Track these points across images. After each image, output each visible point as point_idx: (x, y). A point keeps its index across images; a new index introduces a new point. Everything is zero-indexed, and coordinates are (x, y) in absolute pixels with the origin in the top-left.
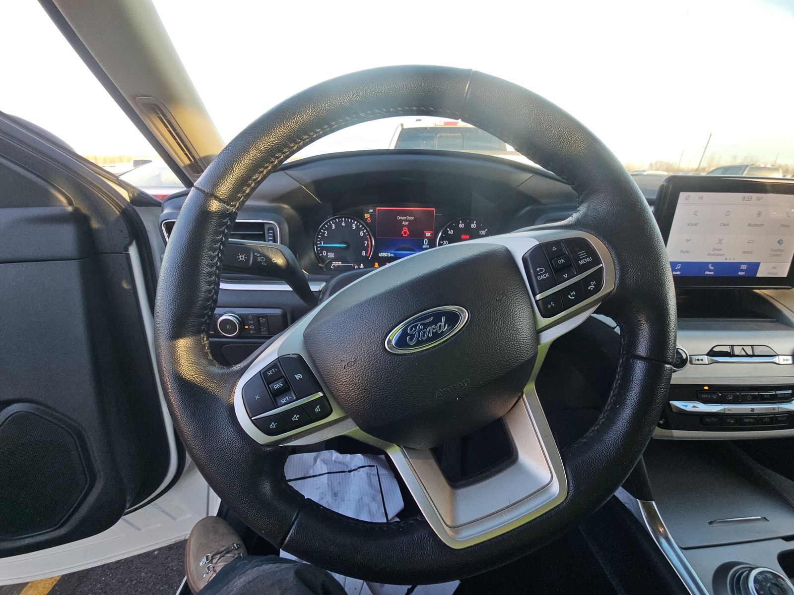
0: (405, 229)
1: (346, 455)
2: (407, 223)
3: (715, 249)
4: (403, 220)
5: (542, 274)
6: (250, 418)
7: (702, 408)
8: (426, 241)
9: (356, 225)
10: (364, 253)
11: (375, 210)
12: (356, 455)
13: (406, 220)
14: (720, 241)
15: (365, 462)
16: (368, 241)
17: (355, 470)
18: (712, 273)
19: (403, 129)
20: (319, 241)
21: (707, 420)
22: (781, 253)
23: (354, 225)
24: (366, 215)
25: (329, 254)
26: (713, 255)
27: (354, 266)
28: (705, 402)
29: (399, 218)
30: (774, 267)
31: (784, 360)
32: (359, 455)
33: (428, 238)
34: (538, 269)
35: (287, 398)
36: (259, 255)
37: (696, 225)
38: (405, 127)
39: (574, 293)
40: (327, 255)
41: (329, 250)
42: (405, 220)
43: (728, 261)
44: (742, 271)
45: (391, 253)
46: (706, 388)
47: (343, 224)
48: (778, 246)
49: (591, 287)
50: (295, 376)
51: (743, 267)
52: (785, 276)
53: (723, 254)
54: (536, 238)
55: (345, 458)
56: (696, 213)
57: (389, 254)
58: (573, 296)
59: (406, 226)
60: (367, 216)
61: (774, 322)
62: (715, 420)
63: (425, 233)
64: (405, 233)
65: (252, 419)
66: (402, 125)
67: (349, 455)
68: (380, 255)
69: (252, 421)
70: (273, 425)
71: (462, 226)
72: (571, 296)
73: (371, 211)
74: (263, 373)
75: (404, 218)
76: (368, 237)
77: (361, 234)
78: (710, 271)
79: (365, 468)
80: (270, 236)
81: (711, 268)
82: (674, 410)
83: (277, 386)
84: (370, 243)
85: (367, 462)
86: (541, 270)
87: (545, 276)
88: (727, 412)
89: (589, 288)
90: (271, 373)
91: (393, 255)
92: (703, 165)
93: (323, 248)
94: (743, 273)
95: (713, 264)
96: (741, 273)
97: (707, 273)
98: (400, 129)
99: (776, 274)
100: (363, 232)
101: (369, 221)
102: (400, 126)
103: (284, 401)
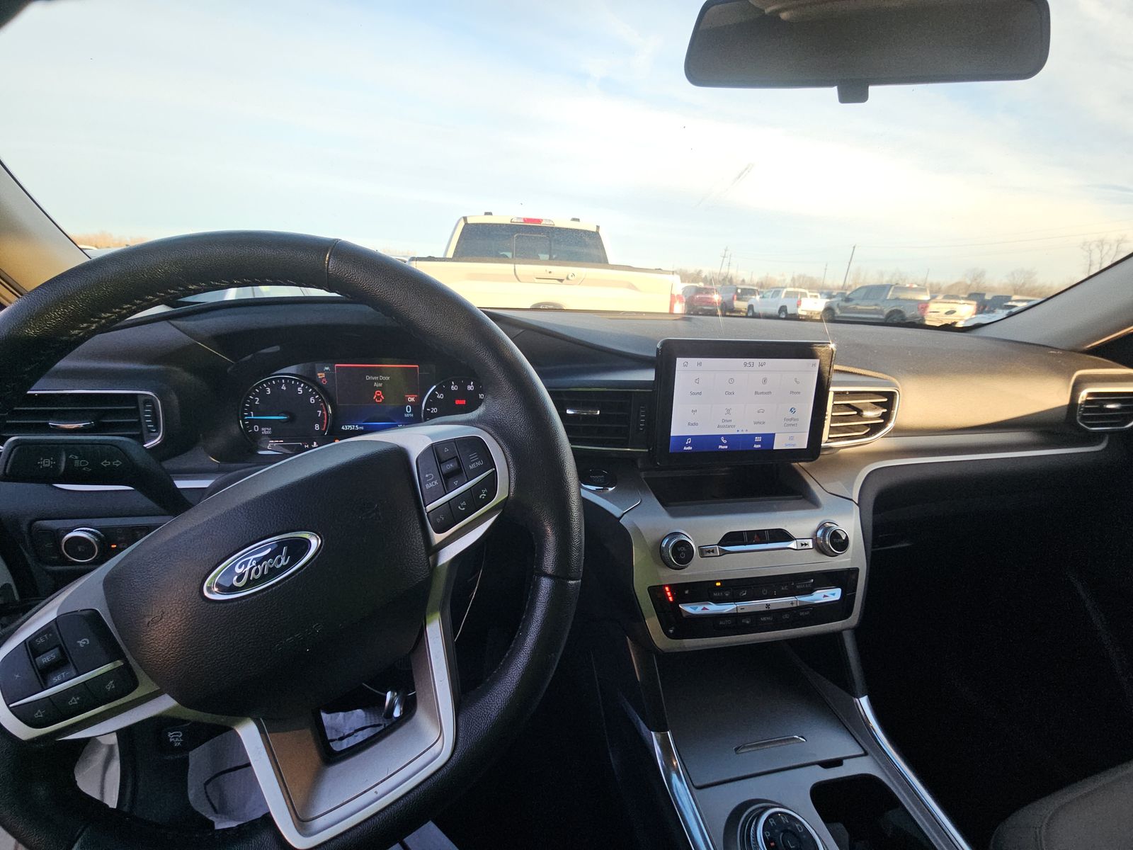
0: (378, 393)
1: (337, 713)
2: (380, 385)
3: (724, 421)
4: (375, 381)
5: (431, 482)
6: (8, 705)
7: (713, 608)
8: (409, 410)
9: (303, 388)
10: (317, 427)
11: (332, 369)
12: (354, 711)
13: (379, 381)
14: (728, 411)
15: (366, 720)
16: (322, 411)
17: (349, 735)
18: (726, 447)
19: (466, 224)
20: (246, 412)
21: (721, 623)
22: (796, 422)
23: (299, 389)
24: (319, 374)
25: (263, 429)
26: (724, 427)
27: (303, 445)
28: (718, 601)
29: (368, 378)
30: (791, 438)
31: (802, 545)
32: (359, 711)
33: (411, 404)
34: (427, 476)
35: (63, 674)
36: (76, 457)
37: (700, 394)
38: (469, 221)
39: (464, 503)
40: (260, 431)
41: (263, 424)
42: (377, 381)
43: (740, 433)
44: (757, 443)
45: (359, 426)
46: (718, 584)
47: (284, 388)
48: (791, 415)
49: (483, 496)
50: (78, 642)
51: (758, 439)
52: (805, 447)
53: (734, 426)
54: (430, 436)
55: (336, 718)
56: (697, 381)
57: (357, 426)
58: (464, 506)
59: (379, 388)
60: (321, 375)
61: (800, 499)
62: (728, 622)
63: (407, 398)
64: (379, 398)
65: (11, 706)
66: (465, 219)
67: (341, 714)
68: (343, 428)
69: (10, 709)
70: (39, 714)
71: (454, 388)
72: (462, 508)
73: (327, 368)
74: (29, 642)
75: (376, 378)
76: (322, 404)
77: (312, 400)
78: (723, 444)
79: (365, 730)
80: (148, 413)
81: (725, 442)
82: (684, 615)
83: (45, 659)
84: (325, 413)
85: (371, 719)
86: (430, 477)
87: (434, 483)
88: (739, 611)
89: (480, 497)
90: (42, 640)
91: (362, 428)
92: (849, 282)
93: (253, 422)
94: (759, 446)
95: (726, 437)
96: (756, 446)
97: (720, 447)
98: (462, 224)
99: (794, 445)
100: (315, 398)
101: (324, 382)
102: (463, 219)
103: (55, 680)
